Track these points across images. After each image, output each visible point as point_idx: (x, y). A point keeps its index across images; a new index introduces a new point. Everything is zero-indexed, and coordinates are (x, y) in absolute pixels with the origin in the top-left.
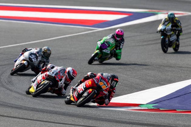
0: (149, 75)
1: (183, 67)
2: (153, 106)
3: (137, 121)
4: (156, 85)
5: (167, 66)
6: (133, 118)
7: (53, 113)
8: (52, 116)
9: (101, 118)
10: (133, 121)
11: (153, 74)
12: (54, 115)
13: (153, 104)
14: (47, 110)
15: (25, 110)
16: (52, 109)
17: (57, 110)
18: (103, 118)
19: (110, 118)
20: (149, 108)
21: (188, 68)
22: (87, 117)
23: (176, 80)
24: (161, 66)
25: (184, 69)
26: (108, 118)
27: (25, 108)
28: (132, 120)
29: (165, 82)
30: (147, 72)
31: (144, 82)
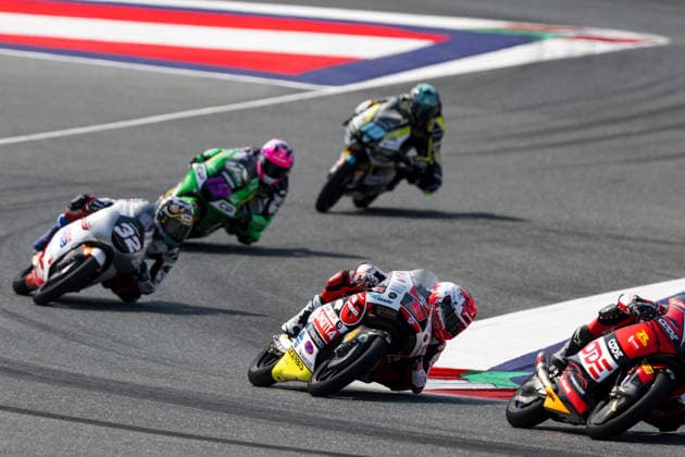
0: (501, 262)
1: (629, 239)
2: (513, 379)
3: (453, 431)
4: (528, 302)
5: (568, 233)
6: (437, 420)
7: (145, 397)
8: (141, 406)
9: (320, 419)
10: (437, 432)
11: (518, 261)
12: (145, 401)
13: (514, 370)
14: (123, 383)
15: (42, 379)
16: (139, 380)
17: (161, 383)
18: (327, 416)
19: (354, 419)
20: (500, 387)
21: (646, 240)
22: (269, 411)
23: (603, 286)
24: (548, 231)
25: (632, 244)
26: (346, 419)
27: (40, 374)
28: (436, 428)
29: (559, 291)
30: (497, 252)
31: (485, 289)
